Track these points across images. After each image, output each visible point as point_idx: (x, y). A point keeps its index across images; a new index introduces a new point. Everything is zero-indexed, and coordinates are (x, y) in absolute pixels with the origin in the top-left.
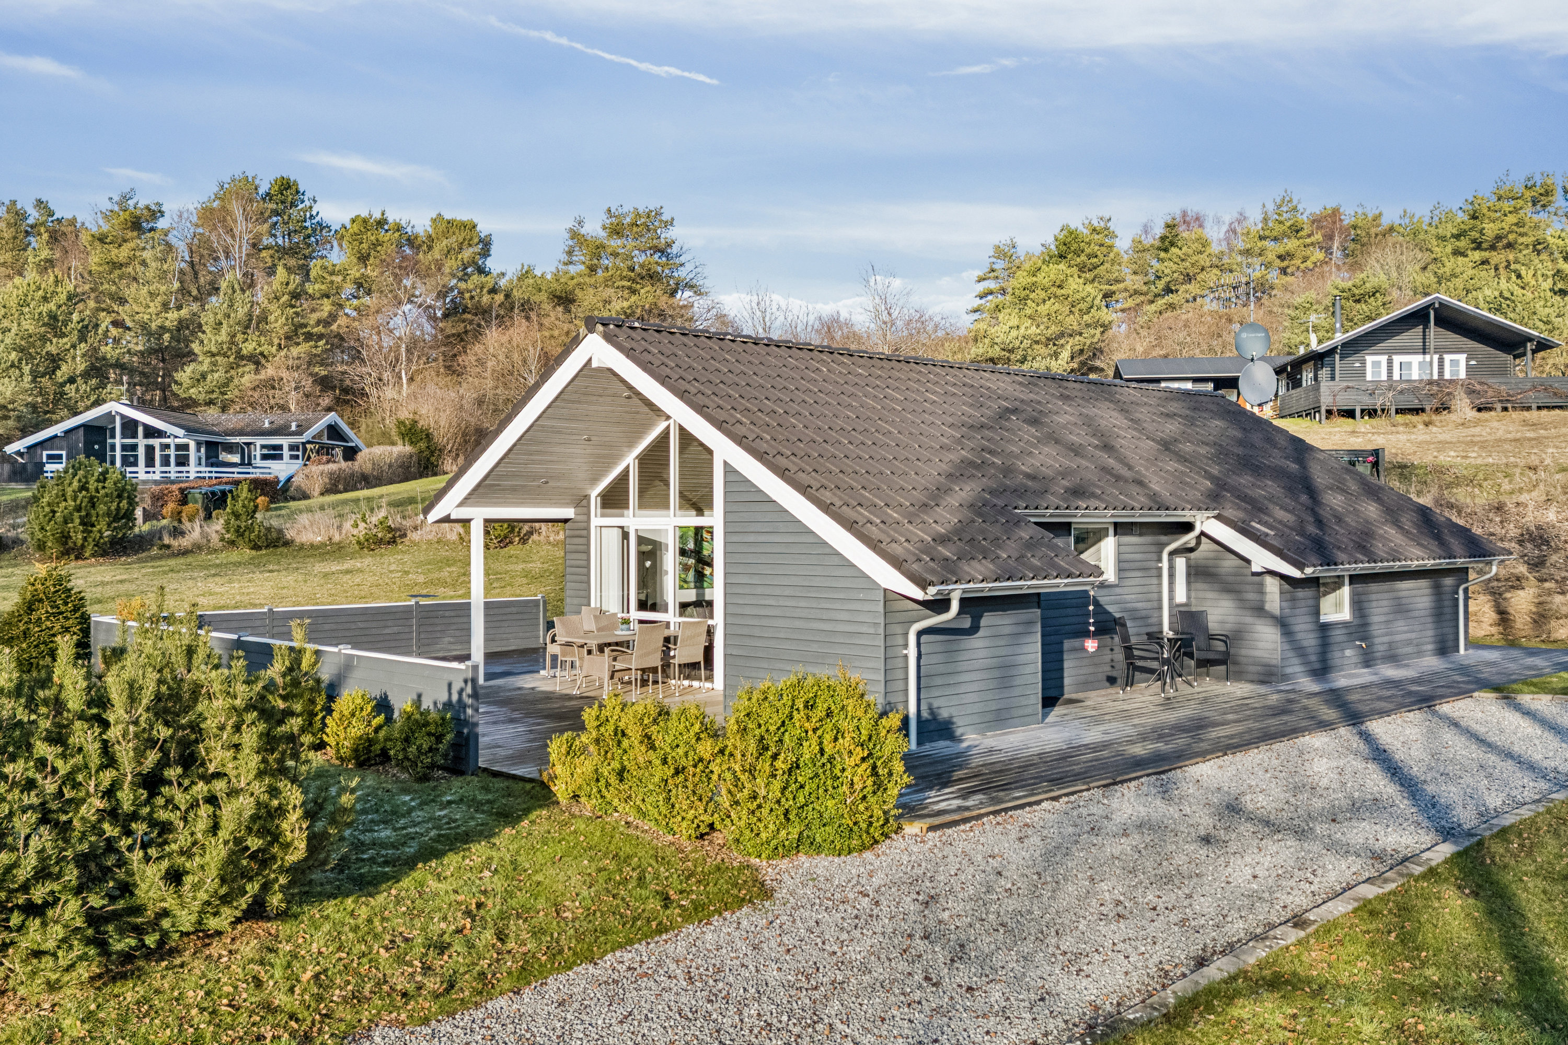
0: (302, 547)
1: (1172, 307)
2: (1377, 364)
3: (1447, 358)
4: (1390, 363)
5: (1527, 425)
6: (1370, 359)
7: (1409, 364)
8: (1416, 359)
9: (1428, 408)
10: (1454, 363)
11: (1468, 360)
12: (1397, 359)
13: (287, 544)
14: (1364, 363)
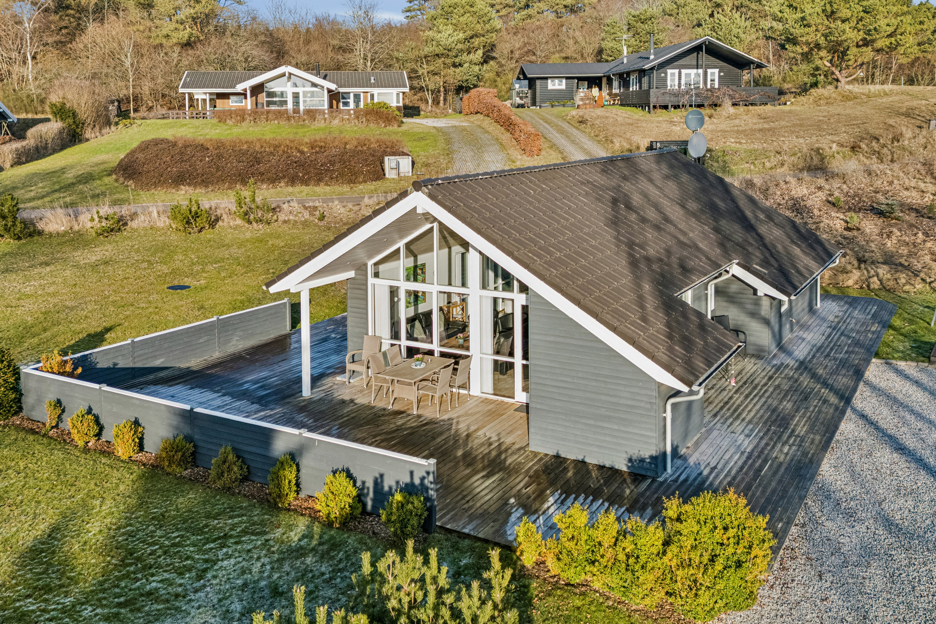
0: (51, 235)
1: (530, 17)
2: (673, 75)
3: (709, 71)
4: (680, 73)
5: (761, 118)
6: (669, 71)
7: (690, 74)
8: (693, 72)
9: (706, 104)
10: (713, 74)
11: (719, 72)
12: (684, 71)
13: (40, 233)
14: (666, 74)
